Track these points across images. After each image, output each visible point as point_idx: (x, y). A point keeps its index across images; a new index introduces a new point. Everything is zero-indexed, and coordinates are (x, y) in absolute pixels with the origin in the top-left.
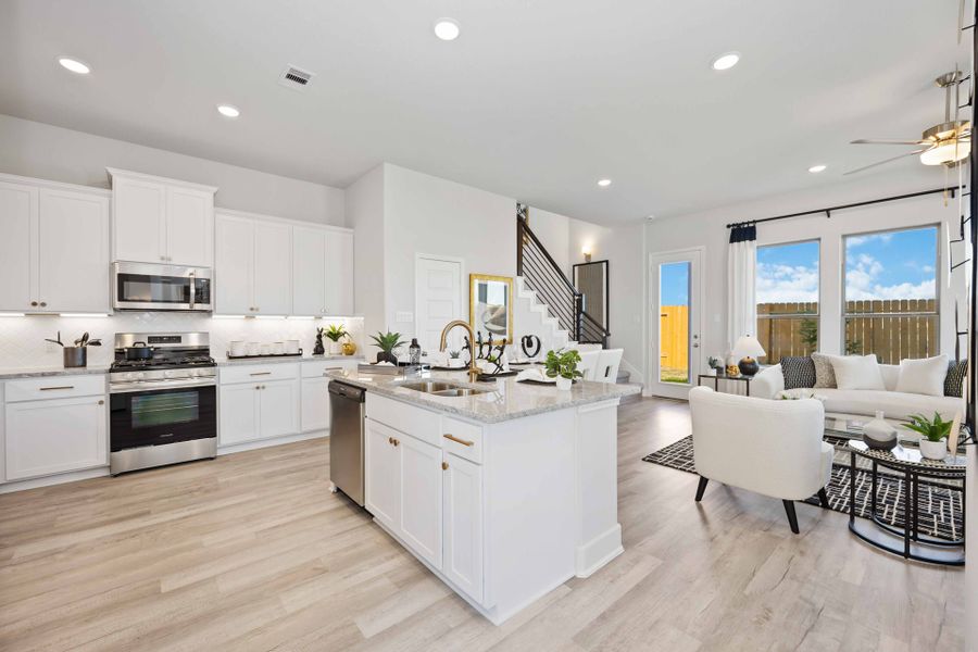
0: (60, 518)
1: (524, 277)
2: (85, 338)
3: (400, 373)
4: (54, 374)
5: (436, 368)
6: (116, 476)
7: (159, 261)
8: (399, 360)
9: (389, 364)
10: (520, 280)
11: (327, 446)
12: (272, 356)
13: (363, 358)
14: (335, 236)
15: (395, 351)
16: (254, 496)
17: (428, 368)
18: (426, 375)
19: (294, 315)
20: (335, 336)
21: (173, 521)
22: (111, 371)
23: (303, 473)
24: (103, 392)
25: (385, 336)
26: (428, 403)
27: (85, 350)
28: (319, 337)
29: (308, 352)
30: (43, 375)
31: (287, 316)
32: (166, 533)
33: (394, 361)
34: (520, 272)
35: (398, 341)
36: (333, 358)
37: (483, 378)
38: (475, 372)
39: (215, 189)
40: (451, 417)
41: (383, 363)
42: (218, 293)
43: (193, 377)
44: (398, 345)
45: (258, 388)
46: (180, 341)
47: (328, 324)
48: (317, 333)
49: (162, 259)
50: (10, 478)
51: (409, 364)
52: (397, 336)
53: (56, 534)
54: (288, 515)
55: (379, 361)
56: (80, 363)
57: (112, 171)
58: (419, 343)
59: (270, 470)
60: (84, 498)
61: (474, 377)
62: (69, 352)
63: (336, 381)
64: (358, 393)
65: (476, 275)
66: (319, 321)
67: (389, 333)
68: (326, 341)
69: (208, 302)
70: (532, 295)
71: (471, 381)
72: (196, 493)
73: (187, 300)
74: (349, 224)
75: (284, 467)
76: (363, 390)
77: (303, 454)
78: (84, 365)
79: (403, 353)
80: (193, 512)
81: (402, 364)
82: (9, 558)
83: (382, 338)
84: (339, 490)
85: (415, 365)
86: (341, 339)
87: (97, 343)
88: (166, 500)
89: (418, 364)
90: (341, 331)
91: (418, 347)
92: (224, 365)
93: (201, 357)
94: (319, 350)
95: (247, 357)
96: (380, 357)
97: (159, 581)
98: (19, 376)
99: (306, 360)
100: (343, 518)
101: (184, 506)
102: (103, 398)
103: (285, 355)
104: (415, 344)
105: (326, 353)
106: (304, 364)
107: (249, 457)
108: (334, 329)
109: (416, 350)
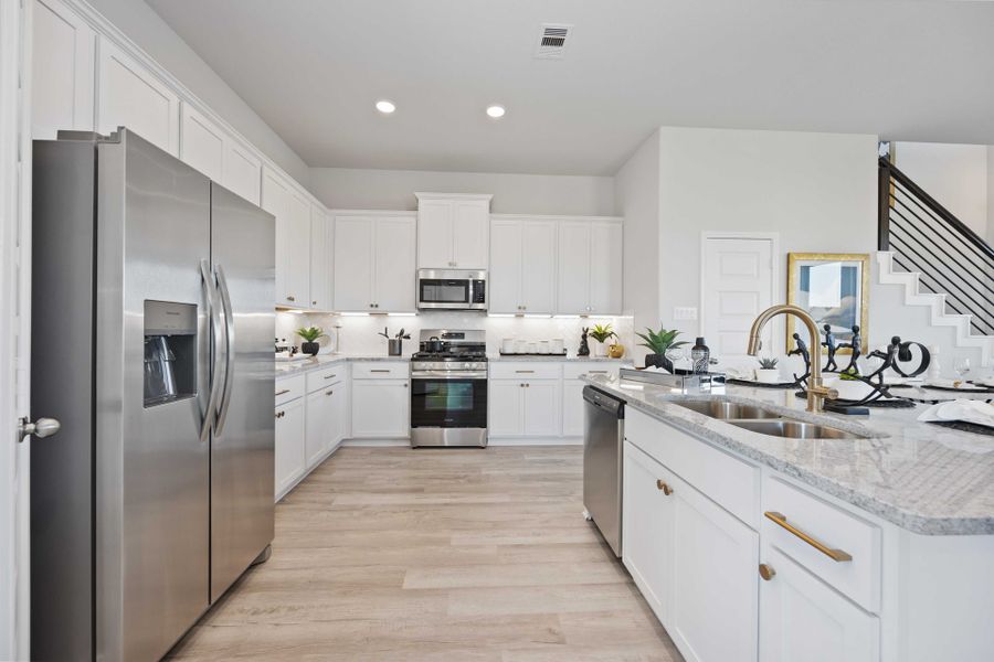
0: (371, 477)
1: (892, 252)
2: (402, 332)
3: (679, 384)
4: (379, 360)
5: (734, 381)
6: (414, 448)
7: (448, 267)
8: (677, 366)
9: (662, 370)
10: (885, 257)
11: (581, 458)
12: (538, 354)
13: (632, 361)
14: (602, 226)
15: (669, 354)
16: (507, 499)
17: (721, 380)
18: (719, 390)
19: (558, 313)
20: (601, 336)
21: (436, 505)
22: (413, 360)
23: (558, 483)
24: (407, 376)
25: (656, 333)
26: (727, 442)
27: (400, 342)
28: (584, 337)
29: (572, 353)
30: (373, 360)
31: (552, 314)
32: (427, 517)
33: (669, 367)
34: (882, 244)
35: (675, 341)
36: (597, 361)
37: (837, 406)
38: (820, 395)
39: (490, 197)
40: (778, 479)
41: (652, 369)
42: (491, 293)
43: (472, 370)
44: (675, 346)
45: (522, 385)
46: (463, 338)
47: (595, 322)
48: (582, 333)
49: (450, 264)
50: (355, 435)
51: (690, 373)
52: (673, 334)
53: (361, 491)
54: (534, 534)
55: (648, 365)
56: (398, 352)
57: (417, 194)
58: (706, 344)
59: (528, 472)
60: (389, 463)
61: (818, 403)
62: (392, 343)
63: (592, 387)
64: (616, 404)
65: (798, 254)
66: (585, 320)
67: (663, 331)
68: (592, 342)
69: (483, 302)
70: (910, 279)
71: (810, 408)
72: (461, 481)
73: (467, 301)
74: (618, 212)
75: (542, 472)
76: (623, 403)
77: (562, 461)
78: (400, 354)
79: (682, 358)
80: (454, 500)
81: (680, 372)
82: (330, 503)
83: (652, 335)
84: (592, 520)
85: (700, 372)
86: (607, 340)
87: (408, 337)
88: (437, 481)
89: (706, 373)
90: (609, 331)
91: (706, 349)
92: (494, 360)
93: (475, 352)
94: (584, 351)
95: (515, 354)
96: (650, 361)
97: (404, 572)
98: (360, 360)
99: (570, 360)
100: (595, 561)
101: (450, 492)
102: (407, 382)
103: (550, 354)
104: (700, 344)
105: (591, 355)
106: (567, 365)
107: (514, 453)
108: (600, 329)
109: (702, 353)
